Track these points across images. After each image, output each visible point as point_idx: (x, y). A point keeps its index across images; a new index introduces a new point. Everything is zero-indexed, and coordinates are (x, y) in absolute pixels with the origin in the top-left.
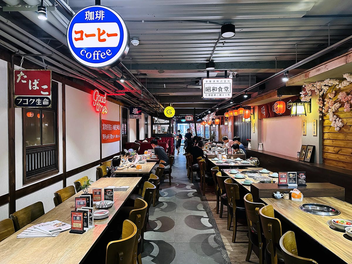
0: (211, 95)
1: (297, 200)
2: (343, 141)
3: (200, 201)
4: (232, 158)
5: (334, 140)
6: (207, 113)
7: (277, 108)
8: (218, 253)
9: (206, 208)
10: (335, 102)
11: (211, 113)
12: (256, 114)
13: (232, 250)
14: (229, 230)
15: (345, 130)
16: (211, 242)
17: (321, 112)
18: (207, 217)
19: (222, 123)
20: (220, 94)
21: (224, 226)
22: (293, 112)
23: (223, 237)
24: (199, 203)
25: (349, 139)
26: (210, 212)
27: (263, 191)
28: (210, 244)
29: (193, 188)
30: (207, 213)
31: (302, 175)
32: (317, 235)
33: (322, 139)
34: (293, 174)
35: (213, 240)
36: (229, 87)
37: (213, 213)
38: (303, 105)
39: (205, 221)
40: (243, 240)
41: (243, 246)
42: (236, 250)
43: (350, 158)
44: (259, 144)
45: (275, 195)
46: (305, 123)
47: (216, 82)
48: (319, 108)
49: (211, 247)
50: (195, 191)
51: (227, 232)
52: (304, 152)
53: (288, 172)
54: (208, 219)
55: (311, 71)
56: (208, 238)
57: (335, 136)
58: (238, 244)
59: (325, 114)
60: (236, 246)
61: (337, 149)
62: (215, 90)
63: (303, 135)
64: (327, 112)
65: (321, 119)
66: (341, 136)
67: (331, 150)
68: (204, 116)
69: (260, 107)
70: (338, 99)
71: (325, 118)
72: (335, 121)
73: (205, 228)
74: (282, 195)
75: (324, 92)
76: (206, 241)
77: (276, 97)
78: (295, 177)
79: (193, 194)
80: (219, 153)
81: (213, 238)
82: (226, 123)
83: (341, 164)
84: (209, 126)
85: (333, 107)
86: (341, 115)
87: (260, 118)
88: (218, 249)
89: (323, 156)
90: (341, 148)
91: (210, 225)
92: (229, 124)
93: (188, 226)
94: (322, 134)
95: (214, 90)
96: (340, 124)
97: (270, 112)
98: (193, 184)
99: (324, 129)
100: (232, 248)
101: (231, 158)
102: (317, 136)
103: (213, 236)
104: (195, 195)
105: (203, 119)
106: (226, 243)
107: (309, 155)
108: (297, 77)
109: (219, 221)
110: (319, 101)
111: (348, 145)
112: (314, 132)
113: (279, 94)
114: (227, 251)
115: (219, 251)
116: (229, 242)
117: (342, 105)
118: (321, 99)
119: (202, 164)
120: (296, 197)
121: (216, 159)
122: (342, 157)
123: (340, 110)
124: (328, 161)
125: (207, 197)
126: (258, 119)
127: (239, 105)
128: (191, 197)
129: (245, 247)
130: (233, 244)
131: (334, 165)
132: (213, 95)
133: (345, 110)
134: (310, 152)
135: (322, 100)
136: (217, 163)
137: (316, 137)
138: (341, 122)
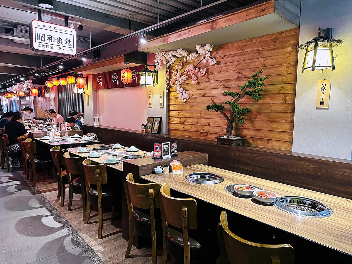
0: (46, 47)
1: (178, 172)
2: (188, 112)
3: (31, 195)
4: (67, 135)
5: (180, 112)
6: (18, 81)
7: (125, 76)
8: (85, 261)
9: (43, 203)
10: (182, 75)
11: (24, 81)
12: (90, 84)
13: (103, 250)
14: (88, 224)
15: (191, 101)
16: (70, 248)
17: (168, 84)
18: (50, 214)
19: (41, 94)
20: (60, 47)
21: (78, 221)
22: (142, 82)
23: (83, 235)
24: (29, 199)
25: (194, 110)
26: (52, 206)
27: (143, 168)
28: (69, 251)
29: (12, 179)
30: (47, 209)
31: (174, 145)
32: (235, 208)
33: (168, 111)
34: (167, 144)
35: (72, 244)
36: (72, 40)
37: (56, 207)
38: (151, 75)
39: (49, 221)
40: (110, 231)
41: (113, 240)
42: (107, 248)
43: (195, 127)
44: (95, 118)
45: (156, 170)
46: (151, 94)
47: (53, 29)
48: (167, 80)
49: (73, 256)
50: (18, 182)
51: (86, 227)
52: (150, 124)
53: (163, 143)
54: (53, 217)
55: (170, 36)
56: (63, 243)
57: (181, 107)
58: (106, 239)
59: (171, 86)
60: (105, 242)
61: (182, 120)
62: (51, 39)
63: (149, 107)
64: (174, 84)
65: (167, 91)
66: (187, 107)
67: (177, 120)
68: (11, 85)
69: (95, 76)
70: (185, 72)
71: (171, 90)
72: (182, 92)
73: (52, 230)
74: (162, 169)
75: (171, 63)
76: (62, 249)
77: (122, 65)
78: (168, 148)
79: (16, 188)
80: (49, 130)
81: (70, 242)
82: (47, 95)
83: (186, 134)
84: (18, 99)
85: (181, 79)
86: (187, 88)
87: (96, 89)
88: (84, 255)
89: (169, 126)
90: (187, 118)
91: (59, 225)
92: (52, 96)
93: (26, 235)
94: (169, 105)
95: (50, 41)
96: (187, 96)
97: (109, 83)
98: (10, 175)
99: (170, 100)
100: (101, 247)
101: (65, 136)
102: (163, 107)
103: (69, 239)
104: (19, 188)
105: (9, 89)
106: (90, 242)
107: (156, 127)
108: (154, 41)
109: (68, 216)
110: (167, 73)
111: (193, 115)
112: (161, 104)
113: (127, 61)
114: (97, 254)
115: (87, 257)
116: (94, 240)
117: (189, 77)
118: (168, 70)
119: (29, 145)
120: (178, 168)
121: (46, 137)
122: (187, 127)
123: (187, 82)
124: (174, 132)
125: (39, 187)
126: (93, 90)
127: (68, 73)
128: (14, 193)
129: (116, 239)
130: (100, 241)
131: (179, 135)
132: (50, 47)
133: (193, 82)
134: (157, 123)
135: (169, 72)
136: (51, 142)
137: (163, 109)
138: (187, 93)
